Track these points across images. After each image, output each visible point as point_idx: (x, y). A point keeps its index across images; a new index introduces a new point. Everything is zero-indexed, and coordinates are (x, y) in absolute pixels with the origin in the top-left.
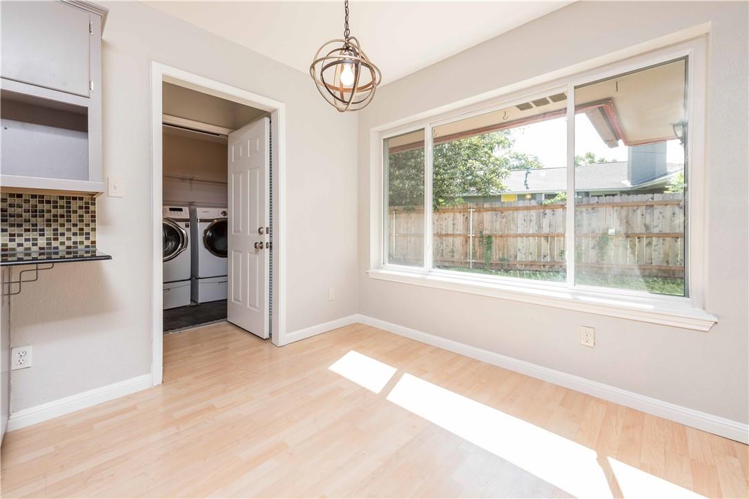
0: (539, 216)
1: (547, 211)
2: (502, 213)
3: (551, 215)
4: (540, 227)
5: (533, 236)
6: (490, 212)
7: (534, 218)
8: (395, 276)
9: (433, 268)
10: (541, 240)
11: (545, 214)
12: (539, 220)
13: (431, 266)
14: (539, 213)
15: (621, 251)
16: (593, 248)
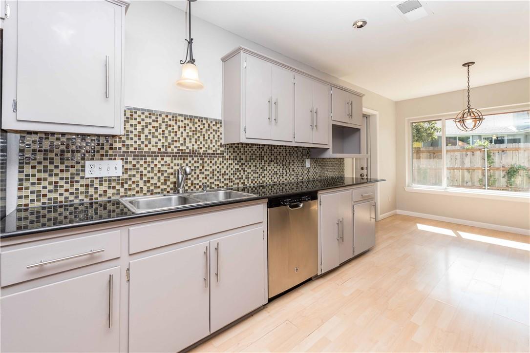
0: (462, 156)
1: (468, 153)
2: (434, 154)
3: (471, 156)
4: (463, 163)
5: (458, 169)
6: (425, 153)
7: (458, 157)
8: (421, 190)
9: (448, 186)
10: (464, 172)
11: (467, 155)
12: (463, 159)
13: (446, 185)
14: (462, 154)
15: (525, 179)
16: (504, 177)
